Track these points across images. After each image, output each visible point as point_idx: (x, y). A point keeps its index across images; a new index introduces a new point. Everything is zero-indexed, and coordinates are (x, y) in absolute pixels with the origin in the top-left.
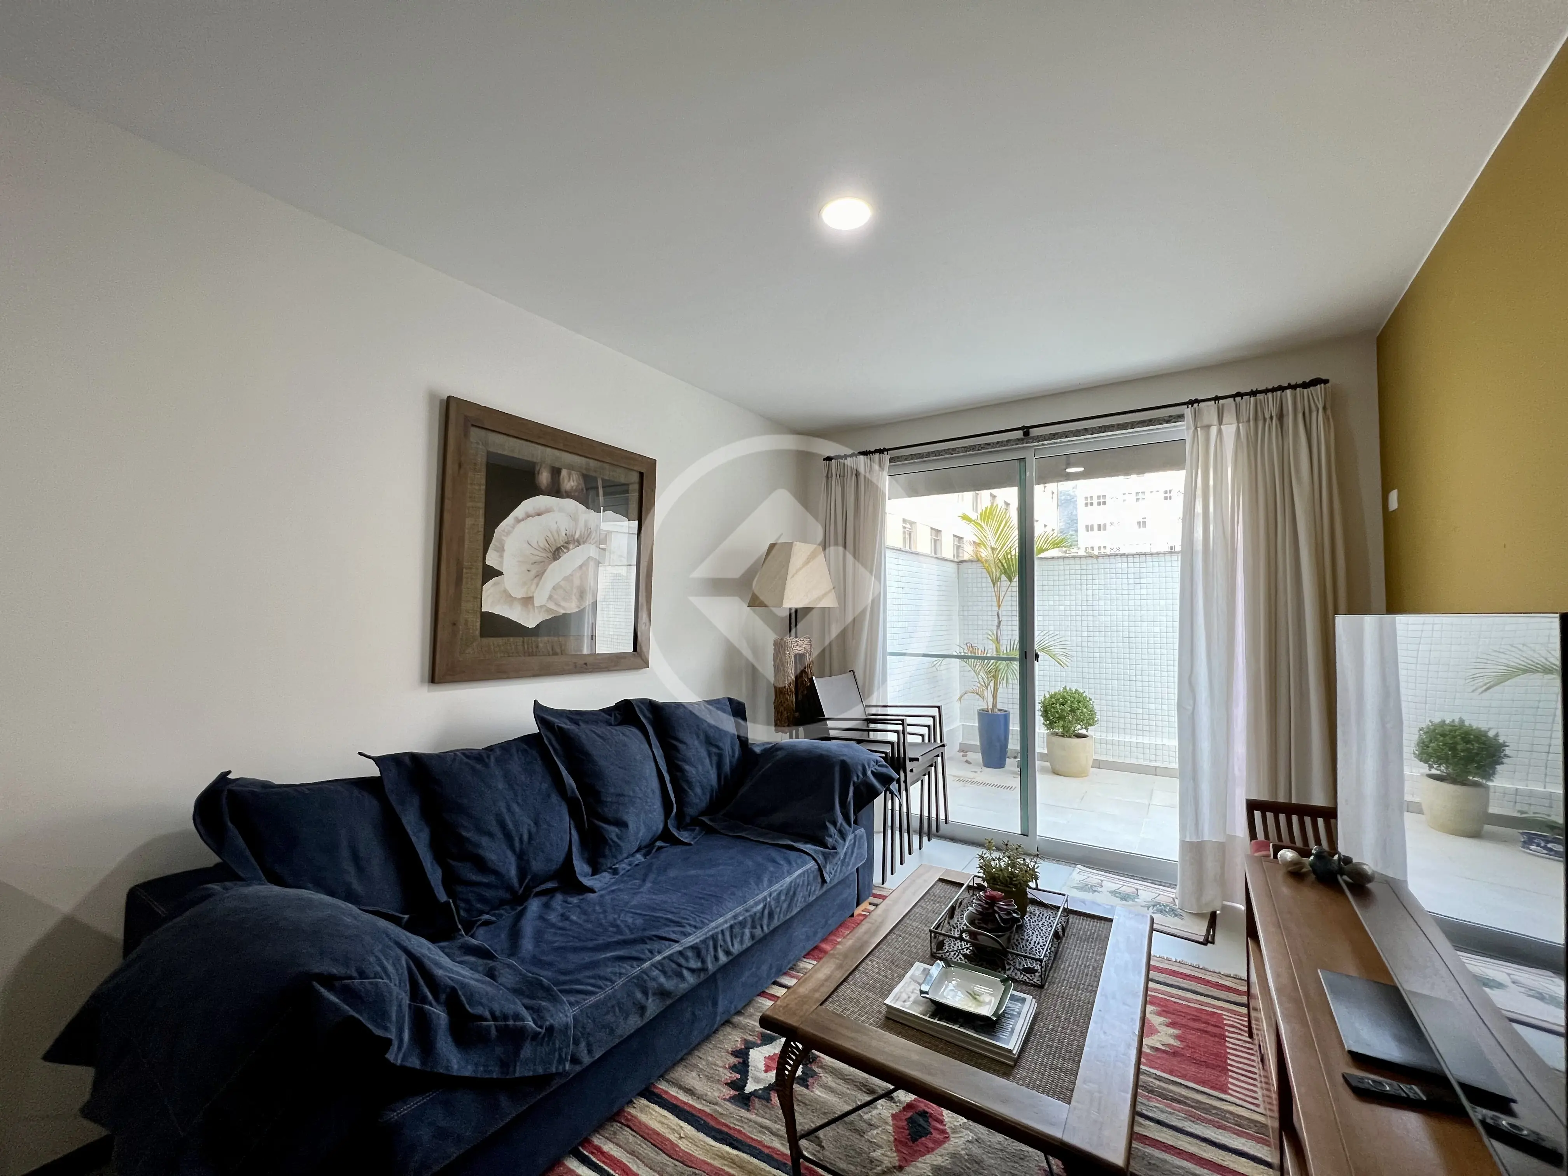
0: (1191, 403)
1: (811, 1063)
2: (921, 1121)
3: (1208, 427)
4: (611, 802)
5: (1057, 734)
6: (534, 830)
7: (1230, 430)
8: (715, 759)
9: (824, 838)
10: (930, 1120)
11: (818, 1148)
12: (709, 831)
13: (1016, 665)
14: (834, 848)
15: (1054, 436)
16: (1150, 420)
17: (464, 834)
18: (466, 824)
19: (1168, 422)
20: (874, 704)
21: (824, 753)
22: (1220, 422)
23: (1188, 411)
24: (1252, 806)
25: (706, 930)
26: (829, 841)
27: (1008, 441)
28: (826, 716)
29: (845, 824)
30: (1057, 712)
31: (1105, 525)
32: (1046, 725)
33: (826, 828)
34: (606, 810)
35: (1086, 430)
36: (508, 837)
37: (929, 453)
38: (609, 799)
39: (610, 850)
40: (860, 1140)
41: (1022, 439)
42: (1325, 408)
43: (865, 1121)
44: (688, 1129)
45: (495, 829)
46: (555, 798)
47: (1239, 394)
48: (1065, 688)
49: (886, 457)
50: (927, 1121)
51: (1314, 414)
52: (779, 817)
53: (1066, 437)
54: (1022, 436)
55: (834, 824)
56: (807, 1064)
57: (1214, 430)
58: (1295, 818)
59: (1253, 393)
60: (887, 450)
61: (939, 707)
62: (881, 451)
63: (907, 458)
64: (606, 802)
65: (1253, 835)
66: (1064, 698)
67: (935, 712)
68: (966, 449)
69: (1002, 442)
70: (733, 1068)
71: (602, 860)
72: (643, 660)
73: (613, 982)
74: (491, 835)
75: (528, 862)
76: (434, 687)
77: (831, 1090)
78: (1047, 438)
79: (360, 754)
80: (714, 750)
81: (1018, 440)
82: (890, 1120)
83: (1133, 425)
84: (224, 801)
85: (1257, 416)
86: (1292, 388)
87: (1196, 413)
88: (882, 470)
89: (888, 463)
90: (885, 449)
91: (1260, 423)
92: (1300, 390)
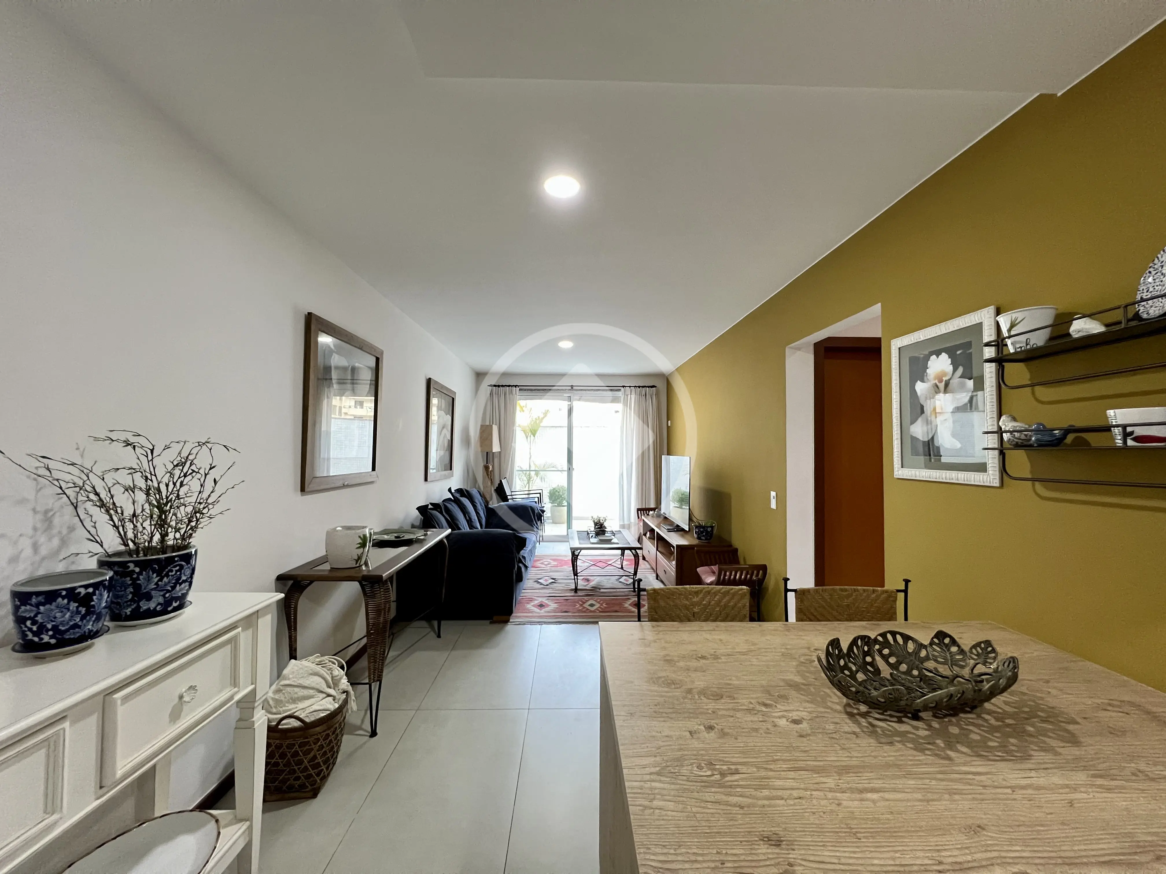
0: (623, 386)
3: (627, 395)
5: (556, 506)
7: (633, 396)
13: (566, 473)
15: (582, 390)
19: (617, 391)
22: (631, 394)
23: (622, 389)
24: (638, 510)
30: (557, 496)
35: (592, 390)
42: (656, 395)
47: (635, 386)
49: (518, 389)
51: (653, 396)
53: (585, 391)
57: (629, 396)
59: (639, 387)
62: (516, 386)
63: (525, 390)
65: (638, 517)
67: (540, 491)
72: (453, 474)
78: (579, 390)
85: (640, 394)
86: (648, 387)
87: (625, 391)
88: (516, 394)
89: (518, 391)
90: (518, 386)
91: (641, 396)
92: (650, 388)
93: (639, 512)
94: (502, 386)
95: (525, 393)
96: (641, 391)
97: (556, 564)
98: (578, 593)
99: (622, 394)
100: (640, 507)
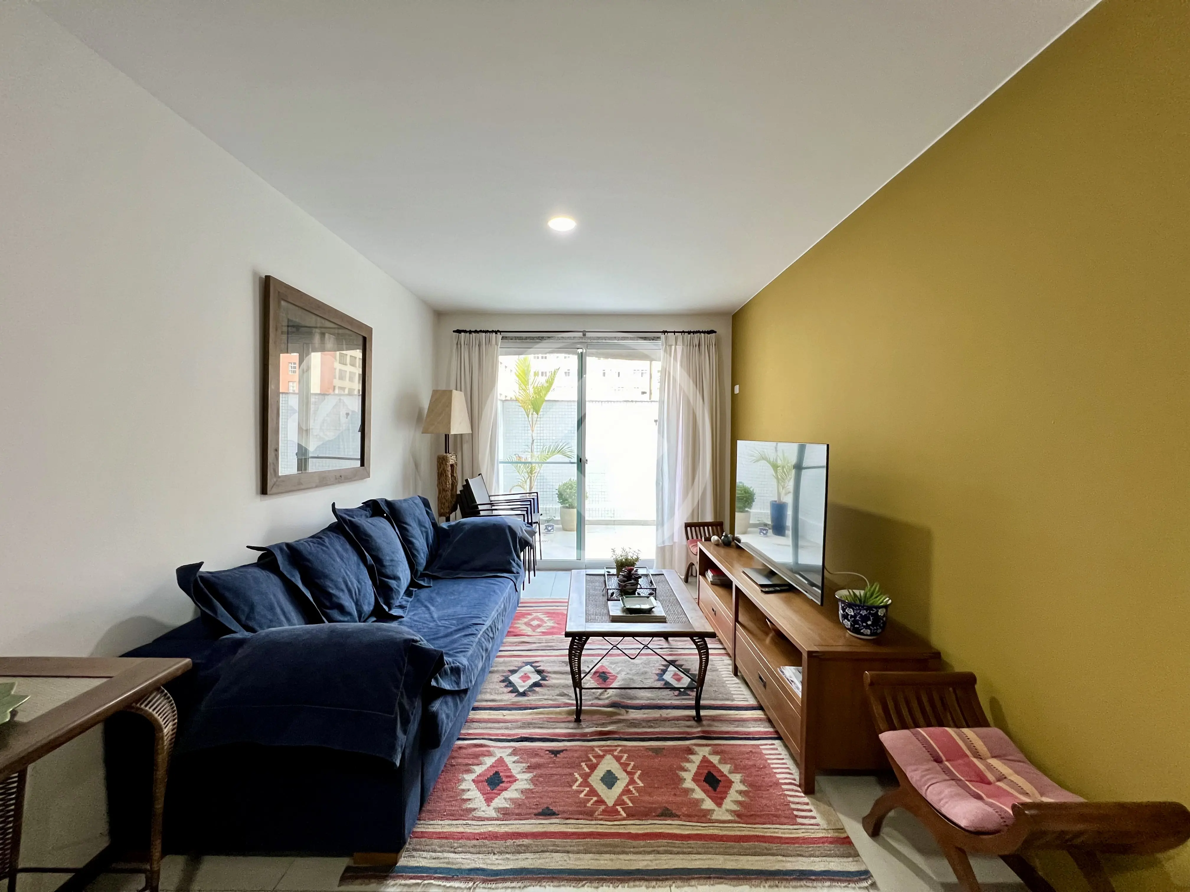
0: (664, 332)
1: (542, 673)
2: (603, 675)
3: (671, 346)
4: (389, 565)
5: (567, 508)
6: (359, 586)
7: (679, 348)
8: (424, 534)
9: (511, 570)
11: (569, 697)
12: (435, 578)
13: (575, 465)
14: (518, 573)
15: (599, 338)
16: (646, 337)
17: (331, 591)
18: (330, 585)
19: (651, 339)
20: (493, 494)
21: (495, 523)
22: (676, 344)
23: (663, 336)
24: (687, 525)
25: (491, 617)
26: (514, 570)
27: (574, 337)
28: (478, 503)
29: (518, 560)
30: (567, 494)
31: (546, 373)
32: (560, 502)
33: (511, 563)
34: (387, 570)
35: (615, 337)
36: (350, 591)
37: (527, 337)
38: (388, 564)
39: (395, 595)
41: (582, 338)
42: (715, 345)
44: (505, 712)
45: (343, 587)
46: (362, 566)
47: (683, 332)
48: (570, 480)
49: (499, 336)
51: (711, 346)
52: (478, 563)
53: (605, 340)
54: (582, 336)
55: (514, 560)
57: (673, 347)
58: (706, 528)
59: (689, 333)
60: (501, 332)
61: (537, 493)
62: (496, 332)
63: (512, 338)
64: (386, 565)
65: (688, 539)
66: (571, 485)
69: (571, 337)
70: (506, 686)
71: (392, 601)
72: (367, 472)
73: (472, 645)
74: (342, 591)
75: (361, 606)
76: (266, 497)
77: (557, 679)
78: (602, 338)
79: (248, 547)
80: (424, 529)
82: (591, 679)
83: (637, 339)
84: (200, 582)
85: (691, 344)
86: (704, 332)
87: (666, 338)
88: (497, 344)
89: (500, 341)
90: (498, 331)
91: (692, 347)
92: (706, 334)
93: (689, 528)
94: (476, 332)
95: (510, 343)
96: (692, 339)
97: (553, 625)
98: (582, 723)
99: (662, 345)
100: (690, 521)
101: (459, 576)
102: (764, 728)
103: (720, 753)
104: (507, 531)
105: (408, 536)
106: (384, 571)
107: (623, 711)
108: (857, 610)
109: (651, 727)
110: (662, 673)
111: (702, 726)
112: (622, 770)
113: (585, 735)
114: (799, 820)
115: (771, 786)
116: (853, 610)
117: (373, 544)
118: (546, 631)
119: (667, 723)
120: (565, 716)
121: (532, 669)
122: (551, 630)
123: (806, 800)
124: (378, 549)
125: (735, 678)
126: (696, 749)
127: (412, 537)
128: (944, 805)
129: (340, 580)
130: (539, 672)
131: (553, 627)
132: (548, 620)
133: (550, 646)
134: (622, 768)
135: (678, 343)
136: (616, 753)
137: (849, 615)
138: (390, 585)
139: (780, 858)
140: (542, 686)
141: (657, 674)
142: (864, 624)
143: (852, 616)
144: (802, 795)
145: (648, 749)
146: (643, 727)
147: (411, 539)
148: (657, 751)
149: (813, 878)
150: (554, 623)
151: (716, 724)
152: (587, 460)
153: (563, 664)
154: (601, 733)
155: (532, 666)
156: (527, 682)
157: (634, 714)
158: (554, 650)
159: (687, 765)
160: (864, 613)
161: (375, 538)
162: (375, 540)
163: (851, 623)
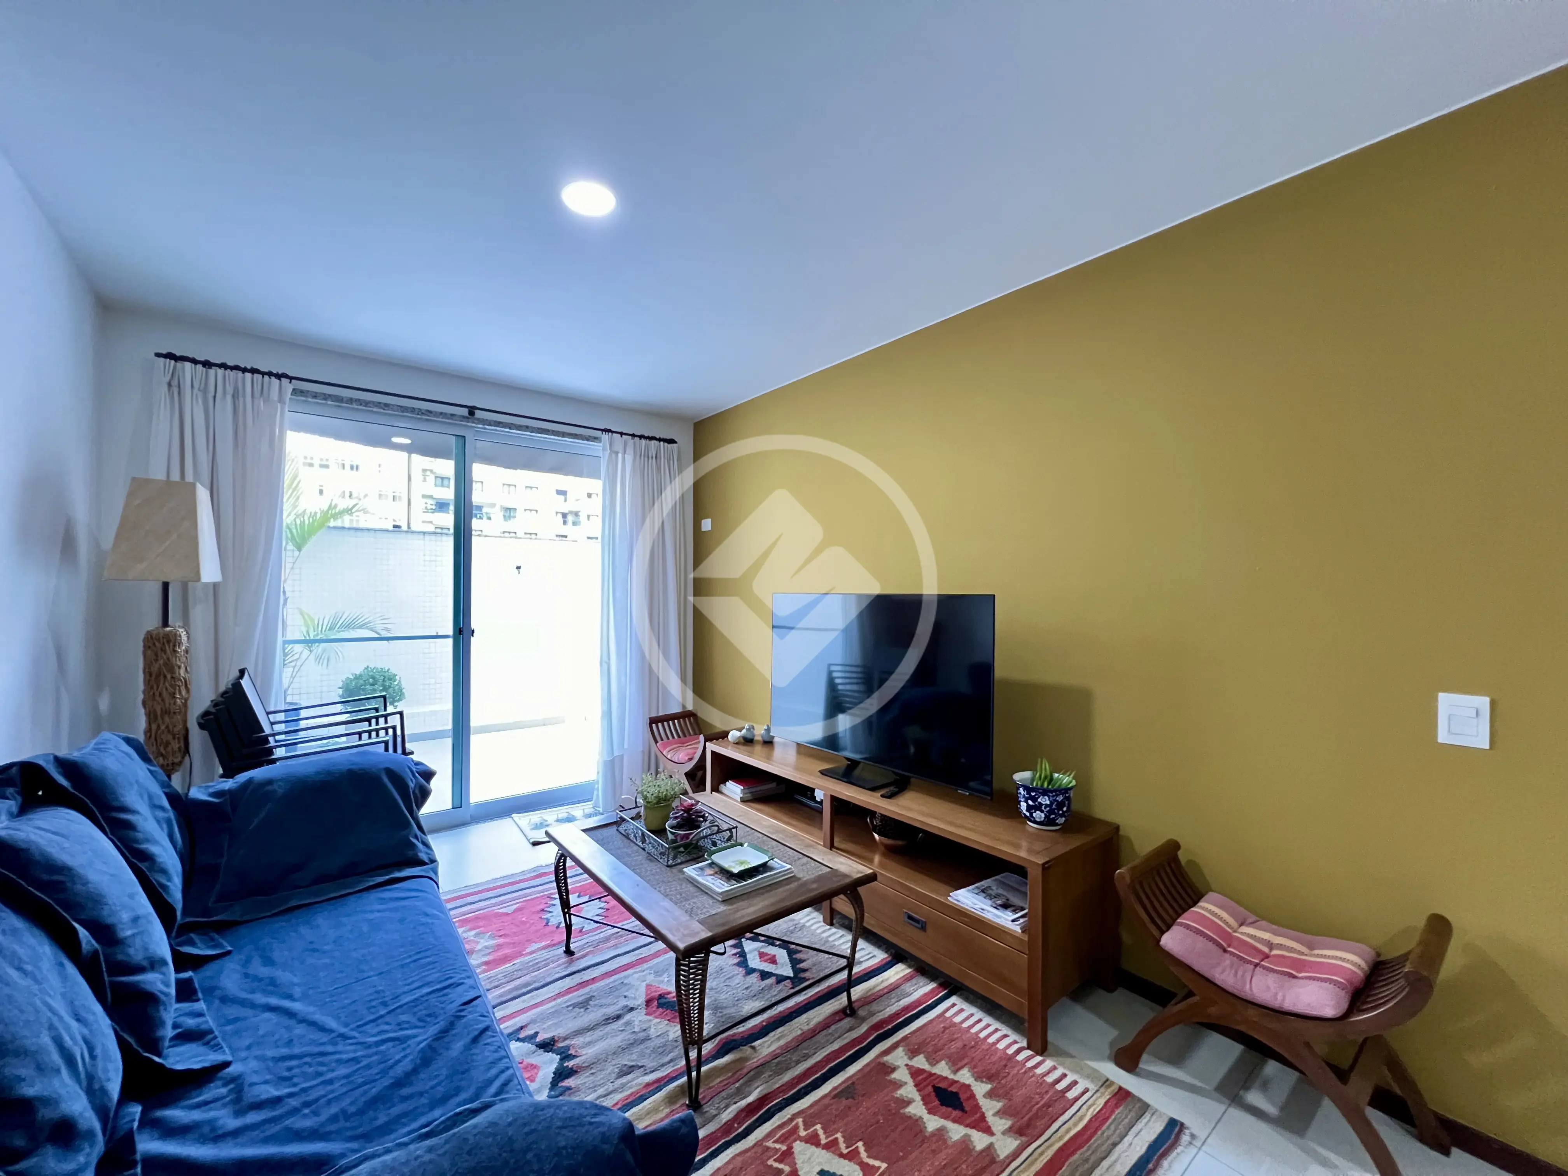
0: (606, 432)
1: (553, 1045)
2: (663, 1001)
3: (617, 453)
7: (629, 458)
9: (418, 856)
10: (666, 996)
11: (642, 1069)
14: (432, 861)
15: (498, 424)
16: (576, 435)
19: (588, 440)
22: (625, 452)
23: (605, 437)
24: (650, 721)
26: (424, 857)
27: (452, 415)
33: (412, 844)
34: (131, 951)
35: (527, 427)
36: (70, 1062)
38: (129, 933)
39: (166, 1010)
40: (653, 1041)
41: (467, 418)
42: (677, 460)
43: (640, 1032)
45: (55, 1057)
47: (636, 435)
49: (287, 386)
50: (666, 998)
51: (672, 461)
53: (510, 428)
54: (467, 415)
55: (416, 837)
56: (552, 1049)
57: (620, 455)
58: (676, 721)
59: (642, 437)
60: (291, 378)
62: (279, 376)
63: (315, 396)
64: (126, 938)
65: (656, 741)
66: (373, 677)
68: (404, 409)
69: (446, 414)
75: (98, 1088)
77: (590, 1043)
78: (492, 424)
81: (464, 417)
82: (648, 1017)
83: (564, 434)
86: (662, 440)
87: (609, 440)
88: (281, 400)
89: (289, 395)
90: (285, 376)
91: (646, 459)
92: (666, 444)
93: (654, 725)
96: (647, 448)
97: (492, 942)
98: (706, 1108)
99: (604, 450)
100: (654, 715)
101: (294, 903)
102: (923, 988)
103: (919, 1048)
104: (386, 780)
105: (137, 841)
106: (120, 957)
107: (746, 1050)
108: (1053, 796)
109: (806, 1057)
110: (742, 959)
111: (863, 1020)
112: (837, 1157)
113: (728, 1127)
114: (1071, 1095)
115: (1005, 1066)
116: (1049, 797)
117: (79, 887)
118: (490, 958)
119: (821, 1037)
120: (667, 1110)
121: (528, 1047)
122: (500, 953)
123: (1049, 1063)
124: (97, 900)
125: (834, 930)
126: (888, 1059)
127: (147, 841)
128: (1283, 1000)
129: (46, 1039)
130: (547, 1046)
131: (499, 947)
132: (476, 935)
133: (527, 984)
134: (833, 1153)
135: (628, 448)
136: (803, 1133)
137: (1043, 805)
138: (148, 987)
139: (1105, 1164)
140: (576, 1072)
141: (738, 964)
142: (1061, 812)
143: (1047, 806)
144: (1039, 1058)
145: (837, 1095)
146: (798, 1062)
147: (144, 846)
148: (846, 1092)
149: (1150, 1166)
150: (493, 937)
151: (874, 1007)
152: (473, 631)
153: (577, 1009)
154: (750, 1109)
155: (518, 1040)
156: (538, 1079)
157: (767, 1046)
158: (537, 989)
159: (901, 1092)
160: (1060, 798)
161: (81, 871)
162: (80, 877)
163: (1045, 815)
